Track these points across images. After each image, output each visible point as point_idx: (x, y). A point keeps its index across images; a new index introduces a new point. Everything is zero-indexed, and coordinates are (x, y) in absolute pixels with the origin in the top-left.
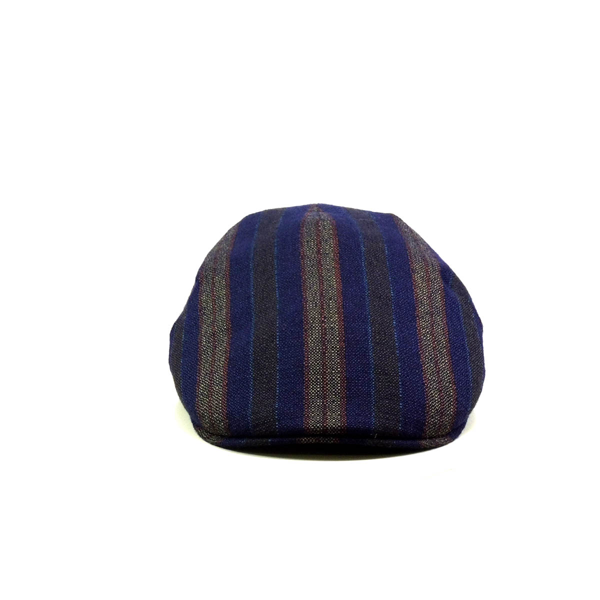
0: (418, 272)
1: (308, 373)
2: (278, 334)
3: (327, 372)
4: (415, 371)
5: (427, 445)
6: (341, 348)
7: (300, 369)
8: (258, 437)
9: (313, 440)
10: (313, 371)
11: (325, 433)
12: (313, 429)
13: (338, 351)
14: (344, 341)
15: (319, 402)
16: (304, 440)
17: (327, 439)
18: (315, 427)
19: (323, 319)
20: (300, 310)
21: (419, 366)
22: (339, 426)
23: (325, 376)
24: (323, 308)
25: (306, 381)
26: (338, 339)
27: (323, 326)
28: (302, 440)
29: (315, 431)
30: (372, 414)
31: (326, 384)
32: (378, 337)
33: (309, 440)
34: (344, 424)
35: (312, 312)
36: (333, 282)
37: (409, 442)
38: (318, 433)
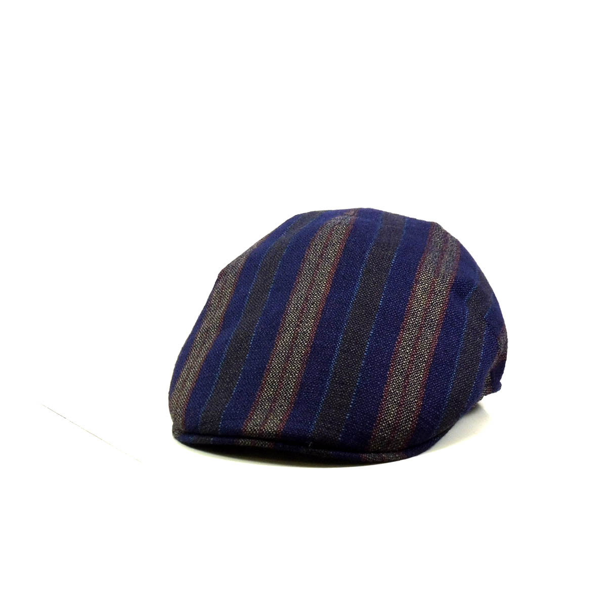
0: (422, 283)
1: (267, 376)
2: (254, 335)
3: (285, 376)
4: (377, 383)
5: (369, 459)
6: (306, 353)
7: (261, 371)
8: (204, 435)
9: (248, 442)
10: (272, 374)
11: (261, 437)
12: (250, 431)
13: (302, 356)
14: (311, 347)
15: (267, 406)
16: (241, 441)
17: (261, 443)
18: (252, 430)
19: (299, 323)
20: (281, 313)
21: (384, 378)
22: (274, 431)
23: (281, 380)
24: (302, 312)
25: (263, 384)
26: (306, 344)
27: (297, 330)
28: (239, 442)
29: (252, 434)
30: (313, 422)
31: (280, 388)
32: (347, 345)
33: (245, 442)
34: (280, 430)
35: (291, 316)
36: (323, 287)
37: (347, 454)
38: (254, 436)
